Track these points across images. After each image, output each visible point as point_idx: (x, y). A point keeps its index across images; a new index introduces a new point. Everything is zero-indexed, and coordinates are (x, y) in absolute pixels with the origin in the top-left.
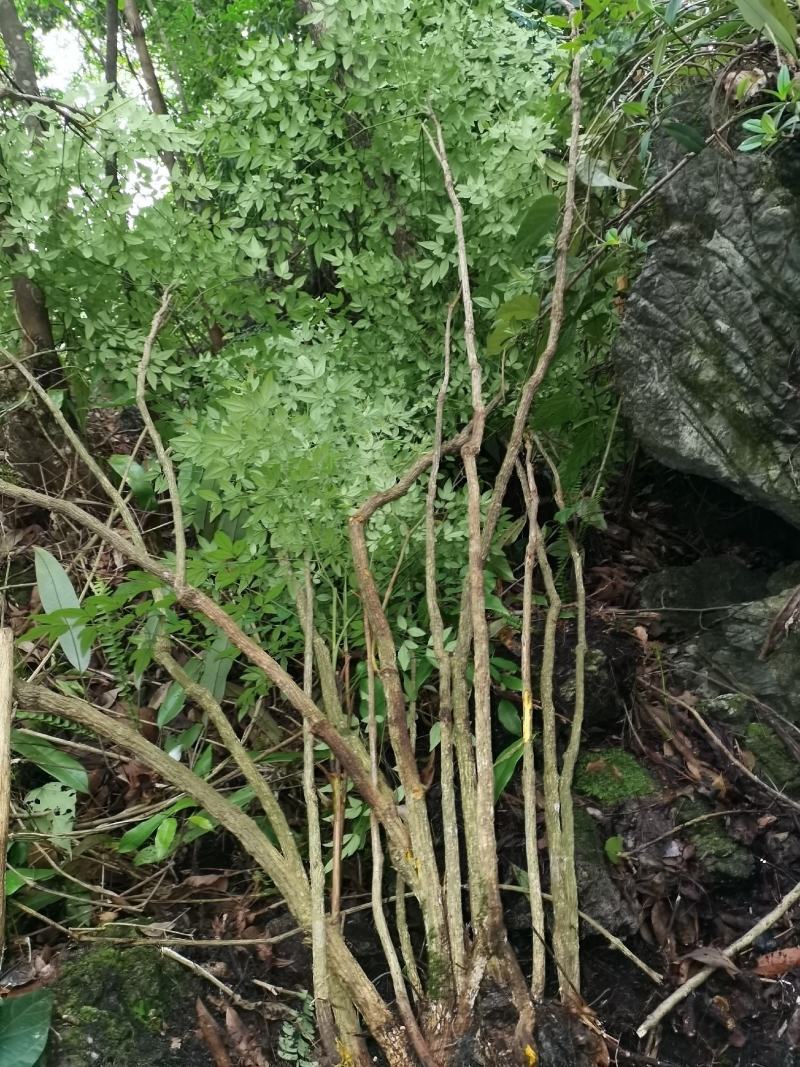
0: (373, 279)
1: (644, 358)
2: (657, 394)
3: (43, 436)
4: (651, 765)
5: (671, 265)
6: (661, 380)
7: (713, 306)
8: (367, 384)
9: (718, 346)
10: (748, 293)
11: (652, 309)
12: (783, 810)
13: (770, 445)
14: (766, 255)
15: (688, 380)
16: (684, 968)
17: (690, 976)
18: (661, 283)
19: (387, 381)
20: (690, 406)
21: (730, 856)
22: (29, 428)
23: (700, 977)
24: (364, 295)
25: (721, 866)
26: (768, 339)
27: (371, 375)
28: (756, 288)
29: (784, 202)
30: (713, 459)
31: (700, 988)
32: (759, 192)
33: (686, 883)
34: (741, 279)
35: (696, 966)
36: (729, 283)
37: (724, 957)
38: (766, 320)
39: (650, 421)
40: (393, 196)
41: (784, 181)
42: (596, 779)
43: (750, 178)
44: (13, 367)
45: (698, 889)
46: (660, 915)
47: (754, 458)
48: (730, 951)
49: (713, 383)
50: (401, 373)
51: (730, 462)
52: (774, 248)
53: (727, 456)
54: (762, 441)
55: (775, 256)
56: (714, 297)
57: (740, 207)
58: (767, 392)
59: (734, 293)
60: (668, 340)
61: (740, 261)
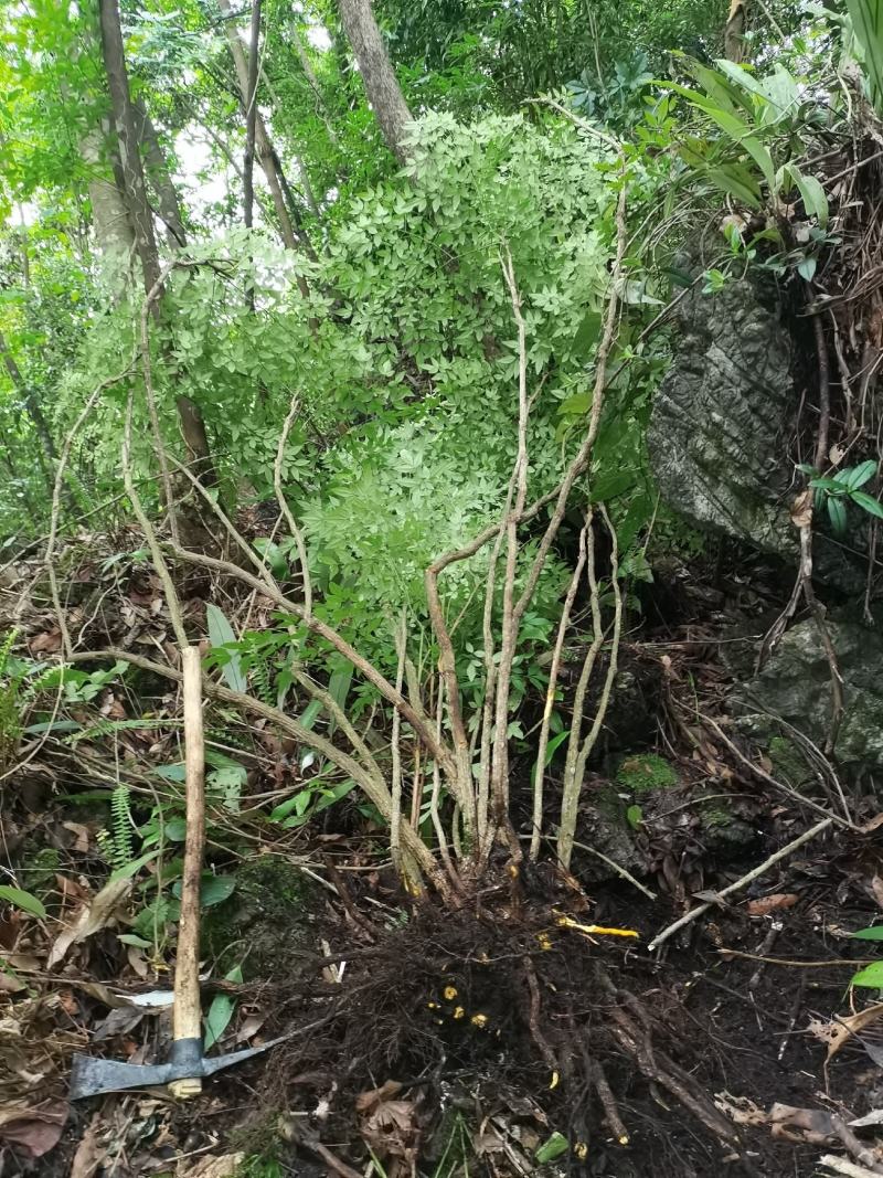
0: (464, 382)
1: (665, 444)
2: (675, 472)
3: (202, 526)
4: (679, 766)
5: (687, 368)
6: (680, 460)
7: (711, 402)
8: (464, 469)
9: (715, 432)
10: (737, 391)
11: (672, 404)
12: (794, 803)
13: (763, 508)
14: (750, 361)
15: (697, 457)
16: (687, 903)
17: (691, 910)
18: (678, 384)
19: (481, 466)
20: (701, 479)
21: (729, 825)
22: (192, 520)
23: (699, 910)
24: (457, 395)
25: (721, 832)
26: (756, 425)
27: (467, 461)
28: (745, 386)
29: (761, 319)
30: (722, 521)
31: (698, 918)
32: (740, 313)
33: (692, 844)
34: (731, 380)
35: (696, 903)
36: (721, 384)
37: (718, 897)
38: (754, 410)
39: (671, 493)
40: (481, 310)
41: (763, 302)
42: (630, 774)
43: (736, 301)
44: (181, 471)
45: (700, 848)
46: (670, 866)
47: (754, 519)
48: (723, 892)
49: (715, 461)
50: (492, 458)
51: (735, 523)
52: (755, 354)
53: (732, 517)
54: (756, 505)
55: (757, 361)
56: (711, 395)
57: (729, 324)
58: (755, 466)
59: (726, 391)
60: (682, 428)
61: (730, 365)
